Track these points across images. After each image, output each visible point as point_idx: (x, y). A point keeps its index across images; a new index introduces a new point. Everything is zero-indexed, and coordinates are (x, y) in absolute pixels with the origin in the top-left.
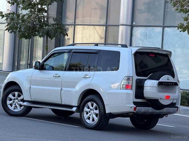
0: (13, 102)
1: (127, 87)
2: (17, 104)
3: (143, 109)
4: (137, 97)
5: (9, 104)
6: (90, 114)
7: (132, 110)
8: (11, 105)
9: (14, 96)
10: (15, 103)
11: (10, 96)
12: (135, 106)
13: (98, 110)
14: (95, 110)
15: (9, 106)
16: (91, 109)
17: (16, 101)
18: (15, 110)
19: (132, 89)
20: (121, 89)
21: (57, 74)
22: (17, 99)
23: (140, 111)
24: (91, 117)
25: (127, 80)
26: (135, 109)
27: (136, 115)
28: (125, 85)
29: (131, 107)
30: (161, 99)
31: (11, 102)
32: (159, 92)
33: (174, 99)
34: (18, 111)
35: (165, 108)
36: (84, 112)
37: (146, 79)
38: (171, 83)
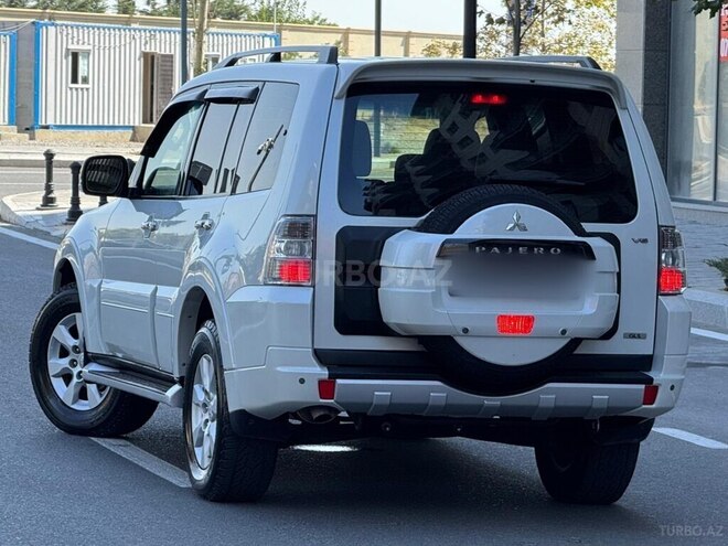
0: (73, 363)
3: (381, 388)
4: (345, 325)
5: (55, 376)
6: (208, 421)
7: (310, 395)
8: (67, 378)
9: (74, 332)
10: (78, 369)
11: (60, 333)
12: (324, 373)
15: (58, 385)
17: (82, 356)
18: (82, 406)
19: (313, 285)
20: (265, 284)
21: (151, 219)
25: (289, 237)
26: (326, 388)
28: (281, 261)
29: (302, 381)
30: (470, 333)
31: (65, 362)
32: (451, 295)
33: (564, 332)
34: (88, 408)
35: (546, 386)
36: (193, 406)
37: (414, 221)
38: (538, 247)
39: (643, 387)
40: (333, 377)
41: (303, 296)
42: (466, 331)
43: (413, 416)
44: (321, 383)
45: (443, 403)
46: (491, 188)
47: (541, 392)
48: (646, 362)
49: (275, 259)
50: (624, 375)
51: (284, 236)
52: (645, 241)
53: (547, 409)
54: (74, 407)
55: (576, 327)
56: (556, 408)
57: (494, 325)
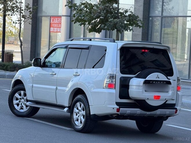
0: (20, 102)
1: (110, 86)
2: (23, 104)
3: (128, 110)
4: (121, 97)
5: (15, 104)
6: (79, 116)
7: (115, 111)
8: (18, 105)
9: (20, 95)
10: (21, 103)
11: (17, 95)
12: (118, 107)
13: (85, 111)
14: (83, 111)
15: (16, 106)
16: (79, 110)
17: (23, 100)
18: (22, 111)
19: (115, 89)
20: (103, 88)
21: (54, 72)
22: (23, 98)
23: (125, 113)
24: (79, 118)
25: (110, 79)
26: (118, 110)
27: (122, 117)
28: (108, 84)
29: (113, 109)
30: (149, 99)
31: (18, 101)
32: (145, 91)
33: (166, 99)
34: (23, 111)
35: (159, 110)
36: (74, 113)
37: (134, 76)
38: (162, 82)
39: (175, 110)
40: (120, 108)
41: (113, 91)
42: (148, 99)
43: (132, 116)
44: (117, 109)
45: (140, 113)
46: (152, 69)
47: (157, 111)
48: (174, 105)
49: (106, 83)
50: (171, 108)
51: (109, 78)
52: (175, 80)
53: (158, 114)
54: (20, 111)
55: (167, 98)
56: (160, 114)
57: (153, 97)
